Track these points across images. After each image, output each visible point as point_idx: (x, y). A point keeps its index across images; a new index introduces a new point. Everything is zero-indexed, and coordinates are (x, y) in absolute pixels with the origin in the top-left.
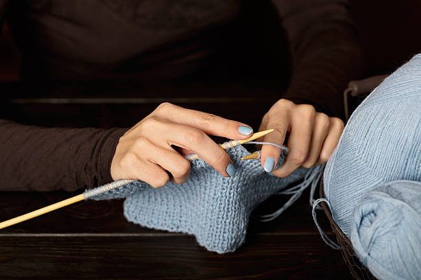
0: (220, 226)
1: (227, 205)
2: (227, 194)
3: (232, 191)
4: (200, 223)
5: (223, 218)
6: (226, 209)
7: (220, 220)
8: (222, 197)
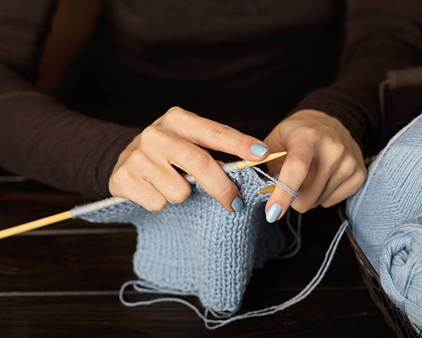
0: (229, 278)
1: (234, 251)
2: (233, 237)
3: (239, 234)
4: (202, 277)
5: (231, 267)
6: (233, 255)
7: (228, 270)
8: (227, 241)
